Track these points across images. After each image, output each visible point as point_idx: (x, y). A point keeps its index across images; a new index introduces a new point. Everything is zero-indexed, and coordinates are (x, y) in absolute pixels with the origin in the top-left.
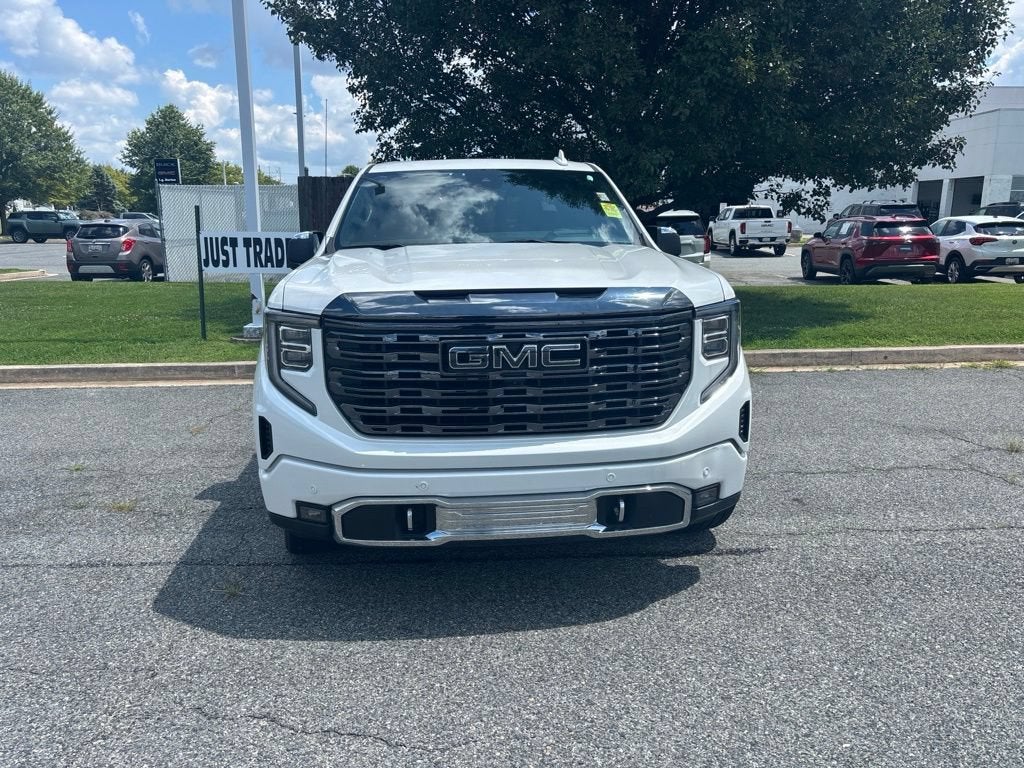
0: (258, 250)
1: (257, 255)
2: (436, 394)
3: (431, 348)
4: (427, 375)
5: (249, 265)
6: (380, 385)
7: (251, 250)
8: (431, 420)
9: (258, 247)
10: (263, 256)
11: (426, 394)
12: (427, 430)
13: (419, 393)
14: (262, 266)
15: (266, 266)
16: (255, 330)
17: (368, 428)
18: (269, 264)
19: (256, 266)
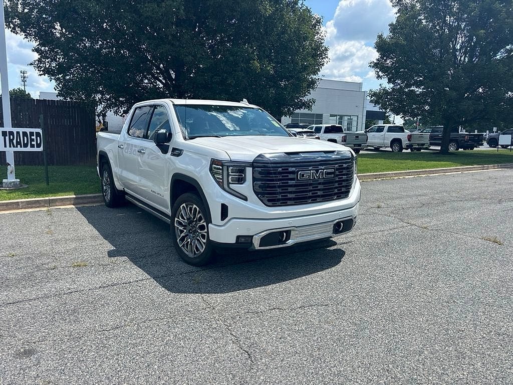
0: (12, 138)
1: (11, 141)
2: (293, 189)
3: (293, 173)
4: (291, 182)
5: (5, 146)
6: (275, 187)
7: (7, 138)
8: (290, 199)
9: (11, 137)
10: (15, 141)
11: (290, 189)
12: (289, 202)
13: (287, 189)
14: (14, 147)
15: (17, 147)
16: (11, 183)
17: (270, 204)
18: (19, 146)
19: (10, 147)
